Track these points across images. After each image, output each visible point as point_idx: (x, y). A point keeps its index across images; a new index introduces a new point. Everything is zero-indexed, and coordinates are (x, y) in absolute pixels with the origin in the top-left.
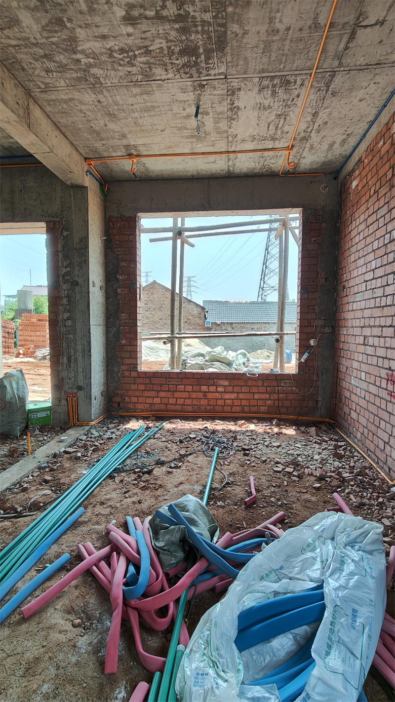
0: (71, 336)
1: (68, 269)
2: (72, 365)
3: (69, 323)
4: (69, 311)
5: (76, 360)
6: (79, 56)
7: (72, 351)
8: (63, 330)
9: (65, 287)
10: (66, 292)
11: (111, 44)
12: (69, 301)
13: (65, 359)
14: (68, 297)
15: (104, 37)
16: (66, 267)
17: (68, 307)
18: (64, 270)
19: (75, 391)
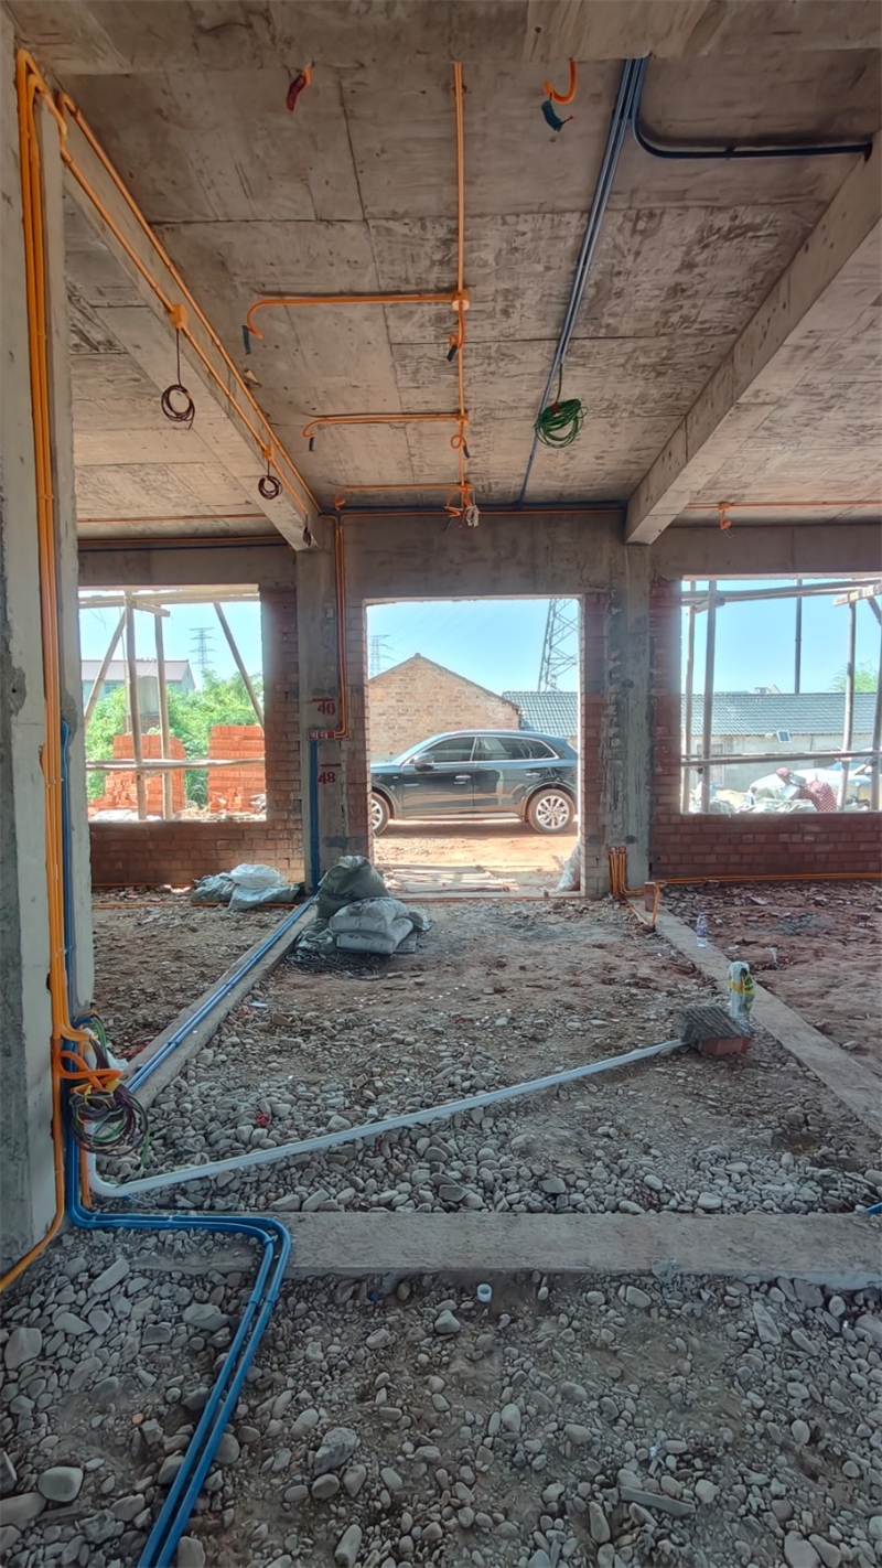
0: (619, 762)
1: (618, 663)
2: (620, 805)
3: (617, 742)
4: (617, 725)
5: (626, 798)
7: (620, 784)
8: (607, 752)
9: (612, 689)
10: (613, 697)
12: (617, 710)
13: (609, 796)
14: (617, 703)
16: (615, 660)
17: (615, 719)
18: (612, 665)
19: (624, 844)
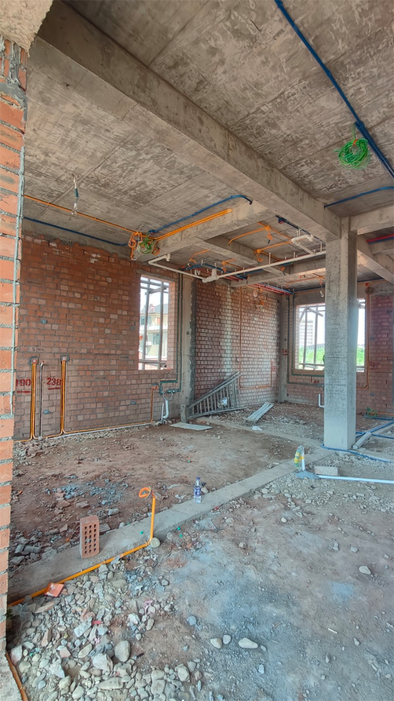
6: (149, 156)
11: (140, 171)
15: (145, 172)
